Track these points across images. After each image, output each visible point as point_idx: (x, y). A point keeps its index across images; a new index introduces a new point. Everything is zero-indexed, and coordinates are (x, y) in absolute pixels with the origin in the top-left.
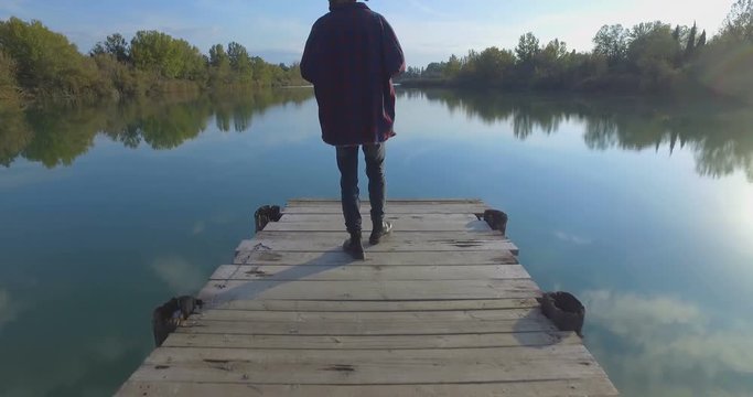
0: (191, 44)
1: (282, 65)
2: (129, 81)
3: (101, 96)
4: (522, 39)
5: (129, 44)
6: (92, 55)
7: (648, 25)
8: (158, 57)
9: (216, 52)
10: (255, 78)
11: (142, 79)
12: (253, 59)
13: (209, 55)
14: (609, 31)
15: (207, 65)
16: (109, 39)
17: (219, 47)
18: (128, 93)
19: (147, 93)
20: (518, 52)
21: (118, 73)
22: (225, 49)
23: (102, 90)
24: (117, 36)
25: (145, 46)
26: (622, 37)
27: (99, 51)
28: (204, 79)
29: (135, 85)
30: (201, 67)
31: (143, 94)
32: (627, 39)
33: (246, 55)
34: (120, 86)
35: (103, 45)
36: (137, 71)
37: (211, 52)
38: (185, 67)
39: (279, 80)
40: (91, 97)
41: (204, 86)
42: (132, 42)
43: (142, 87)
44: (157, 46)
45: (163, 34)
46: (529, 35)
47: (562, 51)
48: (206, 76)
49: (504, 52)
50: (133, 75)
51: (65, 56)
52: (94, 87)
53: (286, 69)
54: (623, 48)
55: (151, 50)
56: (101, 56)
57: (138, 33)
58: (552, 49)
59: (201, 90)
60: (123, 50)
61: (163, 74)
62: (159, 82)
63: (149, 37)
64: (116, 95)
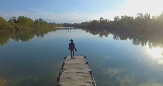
0: (31, 19)
1: (51, 23)
2: (18, 27)
3: (11, 30)
4: (100, 18)
5: (17, 19)
6: (9, 21)
7: (124, 16)
8: (24, 22)
9: (37, 21)
10: (45, 26)
11: (21, 27)
12: (44, 22)
13: (35, 21)
14: (117, 17)
15: (35, 23)
16: (13, 18)
17: (37, 19)
18: (17, 30)
19: (22, 30)
20: (100, 21)
21: (15, 26)
22: (39, 20)
23: (12, 29)
24: (15, 17)
25: (21, 19)
26: (119, 19)
27: (10, 21)
28: (34, 26)
29: (19, 28)
30: (33, 24)
31: (21, 30)
32: (120, 19)
33: (43, 21)
34: (15, 28)
35: (11, 19)
36: (20, 25)
37: (36, 20)
38: (30, 24)
39: (50, 26)
40: (9, 31)
41: (34, 28)
42: (18, 19)
43: (21, 28)
44: (24, 19)
45: (25, 17)
46: (102, 18)
47: (108, 21)
48: (35, 26)
49: (97, 21)
50: (19, 26)
51: (3, 22)
52: (10, 29)
53: (52, 24)
54: (119, 20)
55: (22, 20)
56: (11, 22)
57: (20, 17)
58: (106, 20)
59: (34, 29)
60: (16, 20)
61: (25, 25)
62: (24, 27)
63: (22, 17)
64: (15, 30)
